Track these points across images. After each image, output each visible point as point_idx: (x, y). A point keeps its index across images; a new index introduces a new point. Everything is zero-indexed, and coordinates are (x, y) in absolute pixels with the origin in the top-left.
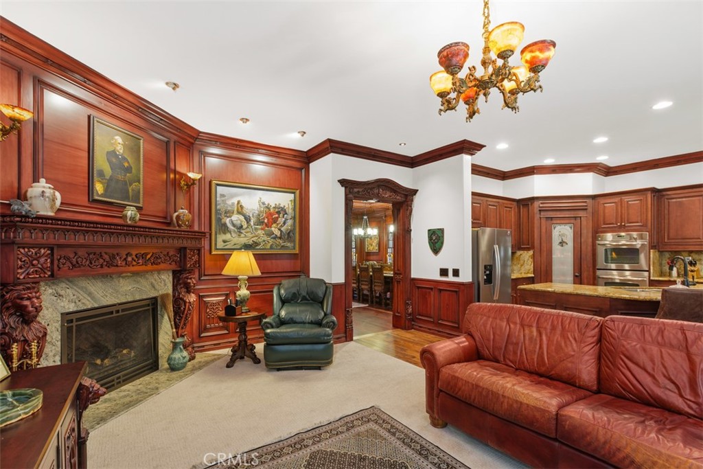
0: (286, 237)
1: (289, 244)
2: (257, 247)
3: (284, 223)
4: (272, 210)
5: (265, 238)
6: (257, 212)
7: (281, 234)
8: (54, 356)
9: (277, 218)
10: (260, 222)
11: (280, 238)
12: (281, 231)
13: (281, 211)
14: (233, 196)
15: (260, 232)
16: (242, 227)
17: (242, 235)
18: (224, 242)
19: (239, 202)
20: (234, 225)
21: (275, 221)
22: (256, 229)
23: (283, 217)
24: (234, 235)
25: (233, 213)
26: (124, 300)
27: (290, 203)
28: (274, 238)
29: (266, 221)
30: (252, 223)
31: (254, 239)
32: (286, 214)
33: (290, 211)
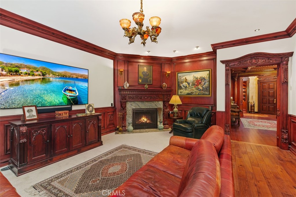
0: (205, 90)
1: (207, 93)
2: (193, 94)
3: (204, 84)
4: (198, 79)
5: (196, 90)
6: (192, 81)
7: (203, 88)
8: (131, 117)
9: (201, 82)
10: (193, 84)
11: (202, 90)
12: (203, 87)
13: (203, 79)
14: (183, 76)
15: (193, 88)
16: (187, 87)
17: (187, 90)
18: (181, 92)
19: (185, 78)
20: (184, 86)
21: (200, 83)
22: (192, 87)
23: (204, 82)
24: (184, 90)
25: (183, 82)
26: (147, 108)
27: (207, 75)
28: (200, 90)
29: (196, 84)
30: (190, 85)
31: (191, 91)
32: (205, 80)
33: (207, 79)
